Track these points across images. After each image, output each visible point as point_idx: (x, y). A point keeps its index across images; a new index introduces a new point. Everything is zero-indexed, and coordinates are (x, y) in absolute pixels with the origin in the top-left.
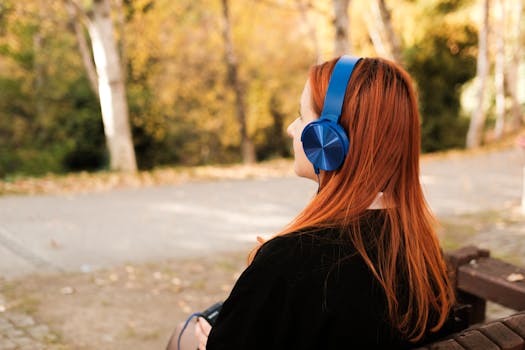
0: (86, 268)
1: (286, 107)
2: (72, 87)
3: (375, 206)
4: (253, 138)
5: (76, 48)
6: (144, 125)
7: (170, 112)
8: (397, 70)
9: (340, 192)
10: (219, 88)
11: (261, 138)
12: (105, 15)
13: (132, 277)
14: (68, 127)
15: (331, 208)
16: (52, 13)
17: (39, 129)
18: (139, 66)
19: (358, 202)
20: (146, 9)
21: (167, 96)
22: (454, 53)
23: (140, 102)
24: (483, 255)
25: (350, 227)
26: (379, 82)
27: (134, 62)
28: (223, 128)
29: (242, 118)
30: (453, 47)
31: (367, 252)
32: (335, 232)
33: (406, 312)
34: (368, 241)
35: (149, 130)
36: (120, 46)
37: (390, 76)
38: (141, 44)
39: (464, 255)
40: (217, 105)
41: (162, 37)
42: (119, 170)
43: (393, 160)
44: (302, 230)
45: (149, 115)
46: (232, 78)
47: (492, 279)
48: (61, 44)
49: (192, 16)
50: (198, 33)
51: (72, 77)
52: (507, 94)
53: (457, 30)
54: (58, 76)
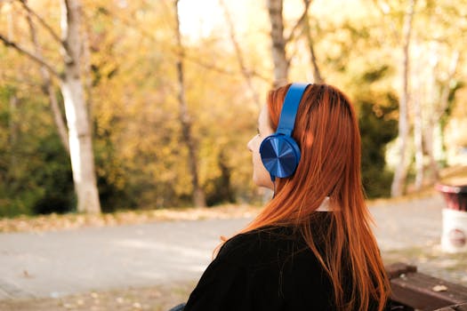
0: (55, 295)
1: (233, 161)
2: (43, 143)
3: (323, 208)
4: (203, 188)
5: (48, 109)
6: (107, 175)
7: (131, 165)
8: (340, 93)
9: (293, 196)
10: (174, 144)
11: (210, 187)
12: (77, 77)
13: (97, 302)
14: (39, 177)
15: (286, 209)
16: (27, 78)
17: (12, 180)
18: (103, 124)
19: (308, 204)
20: (111, 75)
21: (127, 151)
22: (378, 116)
23: (104, 155)
24: (411, 270)
25: (302, 225)
26: (325, 103)
27: (99, 120)
28: (176, 180)
29: (194, 170)
30: (378, 112)
31: (317, 248)
32: (289, 229)
33: (350, 300)
34: (317, 236)
35: (111, 179)
36: (88, 106)
37: (334, 97)
38: (106, 105)
39: (396, 269)
40: (172, 158)
41: (123, 100)
42: (85, 212)
43: (338, 168)
44: (260, 229)
45: (112, 166)
46: (186, 135)
47: (420, 289)
48: (34, 106)
49: (151, 81)
50: (155, 96)
51: (43, 133)
52: (426, 153)
53: (380, 96)
54: (31, 132)
